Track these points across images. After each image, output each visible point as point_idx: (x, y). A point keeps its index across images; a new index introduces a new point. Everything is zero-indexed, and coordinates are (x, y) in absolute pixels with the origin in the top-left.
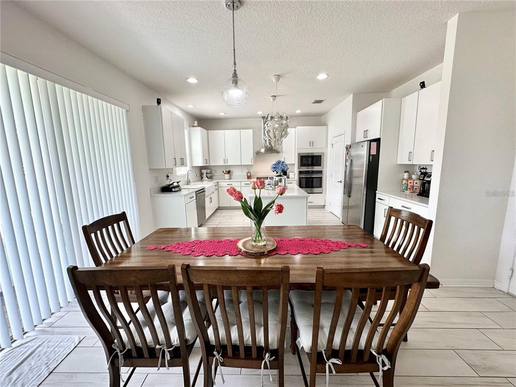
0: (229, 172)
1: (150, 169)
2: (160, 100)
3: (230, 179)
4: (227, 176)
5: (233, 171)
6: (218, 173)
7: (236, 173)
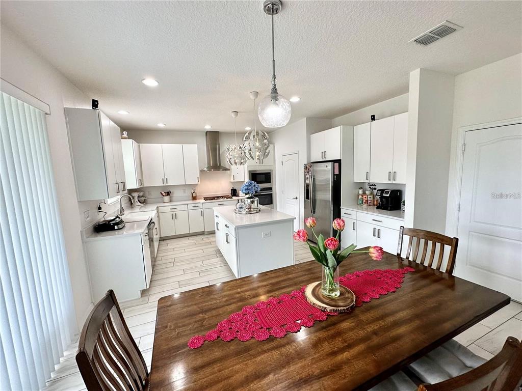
0: (168, 194)
1: (79, 202)
2: (97, 101)
3: (171, 201)
4: (166, 198)
5: (173, 193)
6: (155, 194)
7: (176, 194)
